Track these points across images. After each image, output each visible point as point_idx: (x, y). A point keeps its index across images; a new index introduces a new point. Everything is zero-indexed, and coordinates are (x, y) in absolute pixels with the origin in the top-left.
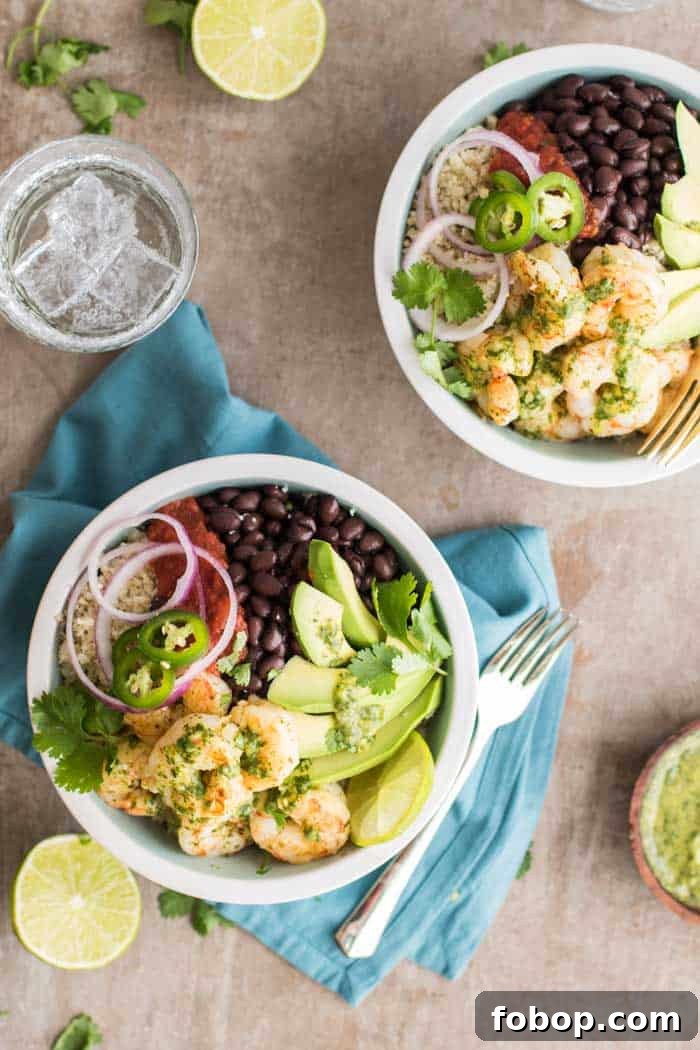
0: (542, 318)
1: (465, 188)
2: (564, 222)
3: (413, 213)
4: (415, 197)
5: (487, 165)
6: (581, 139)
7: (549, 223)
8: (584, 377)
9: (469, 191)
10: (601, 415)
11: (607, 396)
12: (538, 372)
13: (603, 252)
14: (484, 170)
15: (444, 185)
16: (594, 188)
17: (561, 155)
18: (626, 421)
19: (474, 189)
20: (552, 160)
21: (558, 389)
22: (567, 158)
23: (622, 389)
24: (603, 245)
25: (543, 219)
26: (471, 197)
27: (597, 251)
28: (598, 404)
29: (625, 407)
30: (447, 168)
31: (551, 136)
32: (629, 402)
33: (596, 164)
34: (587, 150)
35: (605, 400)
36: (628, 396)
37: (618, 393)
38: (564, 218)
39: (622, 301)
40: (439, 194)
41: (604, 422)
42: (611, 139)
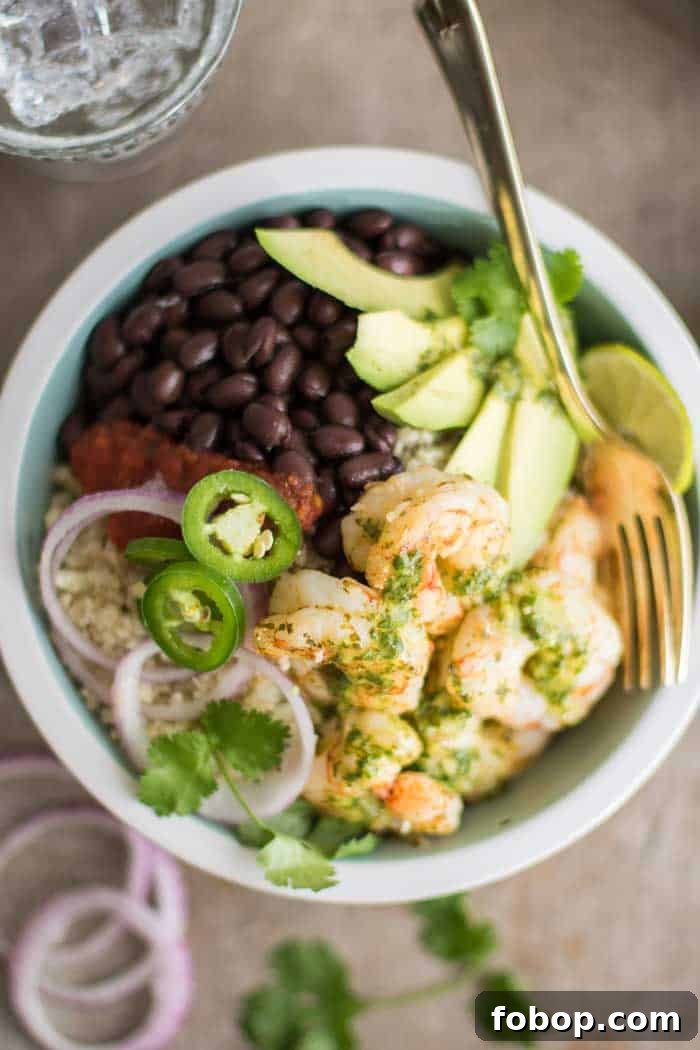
0: (367, 678)
1: (113, 602)
2: (269, 533)
3: (85, 692)
4: (66, 669)
5: (110, 545)
6: (185, 399)
7: (249, 556)
8: (492, 685)
9: (120, 600)
10: (556, 698)
11: (540, 671)
12: (431, 731)
13: (358, 521)
14: (111, 554)
15: (83, 622)
16: (262, 449)
17: (183, 448)
18: (592, 676)
19: (123, 590)
20: (178, 466)
21: (473, 723)
22: (191, 444)
23: (551, 650)
24: (347, 512)
25: (238, 558)
26: (130, 603)
27: (349, 527)
28: (540, 690)
29: (575, 663)
30: (67, 599)
31: (148, 432)
32: (577, 654)
33: (233, 414)
34: (205, 407)
35: (542, 679)
36: (567, 648)
37: (551, 657)
38: (263, 529)
39: (444, 555)
40: (91, 638)
41: (568, 702)
42: (222, 364)
